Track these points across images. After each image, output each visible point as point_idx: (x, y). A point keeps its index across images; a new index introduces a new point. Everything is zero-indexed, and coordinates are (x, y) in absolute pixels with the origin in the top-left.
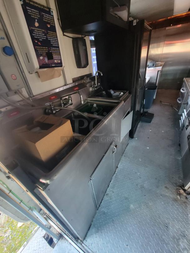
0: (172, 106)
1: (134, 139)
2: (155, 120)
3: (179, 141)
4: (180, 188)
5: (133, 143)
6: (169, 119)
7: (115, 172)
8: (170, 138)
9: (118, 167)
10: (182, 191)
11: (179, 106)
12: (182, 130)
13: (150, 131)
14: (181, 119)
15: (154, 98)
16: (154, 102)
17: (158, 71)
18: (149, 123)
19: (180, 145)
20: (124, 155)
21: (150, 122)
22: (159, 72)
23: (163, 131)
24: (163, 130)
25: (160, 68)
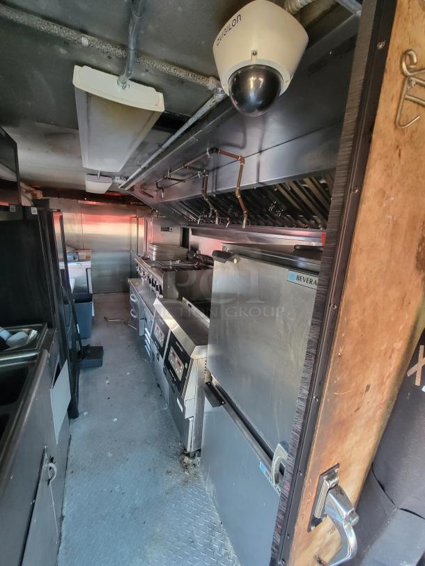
0: (126, 323)
1: (80, 417)
2: (108, 357)
3: (156, 380)
4: (183, 456)
5: (82, 426)
6: (129, 346)
7: (60, 535)
8: (143, 381)
9: (64, 514)
10: (186, 459)
11: (136, 323)
12: (153, 360)
13: (107, 382)
14: (146, 344)
15: (93, 315)
16: (95, 322)
17: (87, 269)
18: (100, 368)
19: (159, 386)
20: (69, 471)
21: (100, 365)
22: (89, 271)
23: (128, 374)
24: (127, 372)
25: (88, 264)
